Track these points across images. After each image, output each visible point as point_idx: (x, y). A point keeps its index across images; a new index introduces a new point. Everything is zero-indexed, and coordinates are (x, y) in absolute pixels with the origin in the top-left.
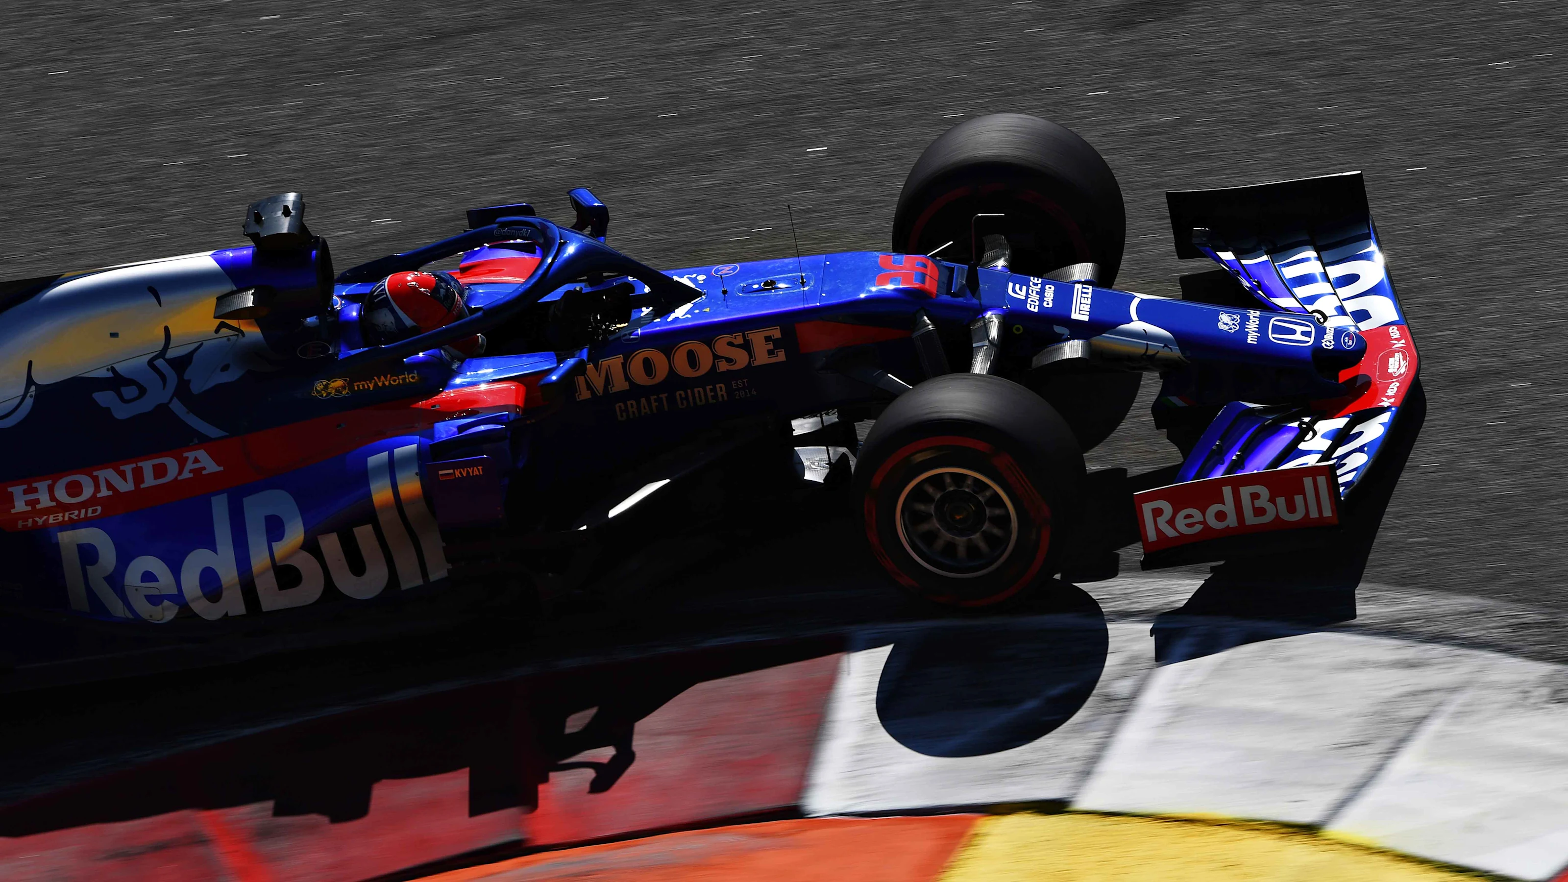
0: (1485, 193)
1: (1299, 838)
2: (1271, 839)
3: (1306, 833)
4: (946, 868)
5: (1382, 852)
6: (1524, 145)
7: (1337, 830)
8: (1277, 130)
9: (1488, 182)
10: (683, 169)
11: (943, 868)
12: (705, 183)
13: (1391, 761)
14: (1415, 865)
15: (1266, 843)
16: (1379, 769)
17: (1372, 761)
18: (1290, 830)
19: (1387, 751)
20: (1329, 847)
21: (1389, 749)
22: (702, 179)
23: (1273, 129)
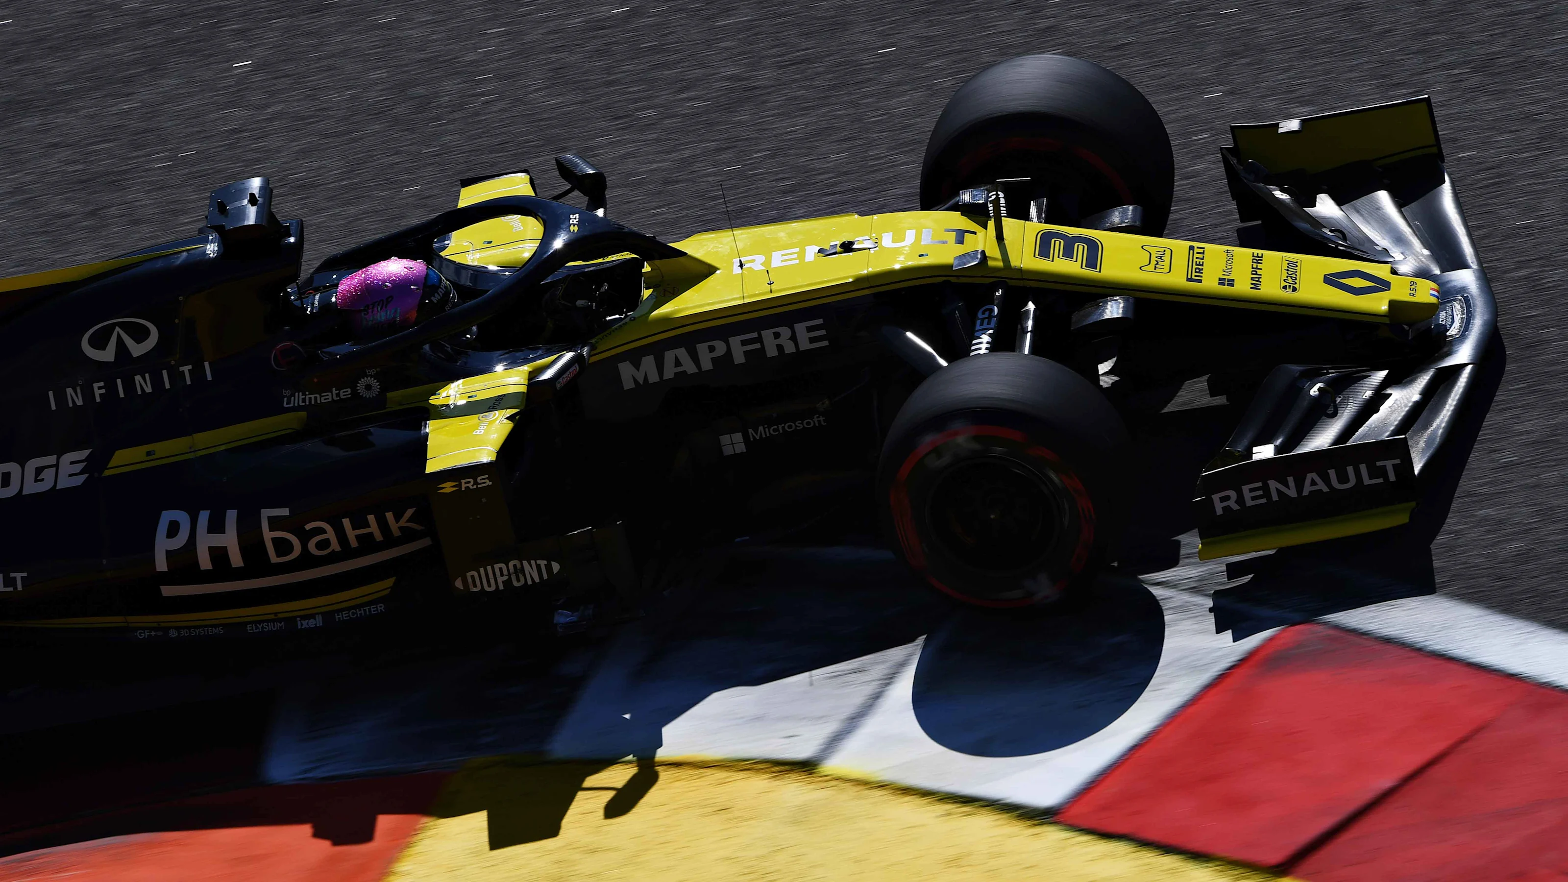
0: (958, 73)
1: (793, 776)
2: (765, 779)
3: (800, 770)
4: (420, 829)
5: (882, 786)
6: (999, 19)
7: (833, 765)
8: (734, 18)
9: (964, 60)
10: (98, 94)
11: (415, 830)
12: (125, 107)
13: (890, 687)
14: (917, 798)
15: (759, 783)
16: (877, 696)
17: (870, 689)
18: (786, 768)
19: (885, 677)
20: (825, 784)
21: (889, 675)
22: (120, 102)
23: (729, 16)
